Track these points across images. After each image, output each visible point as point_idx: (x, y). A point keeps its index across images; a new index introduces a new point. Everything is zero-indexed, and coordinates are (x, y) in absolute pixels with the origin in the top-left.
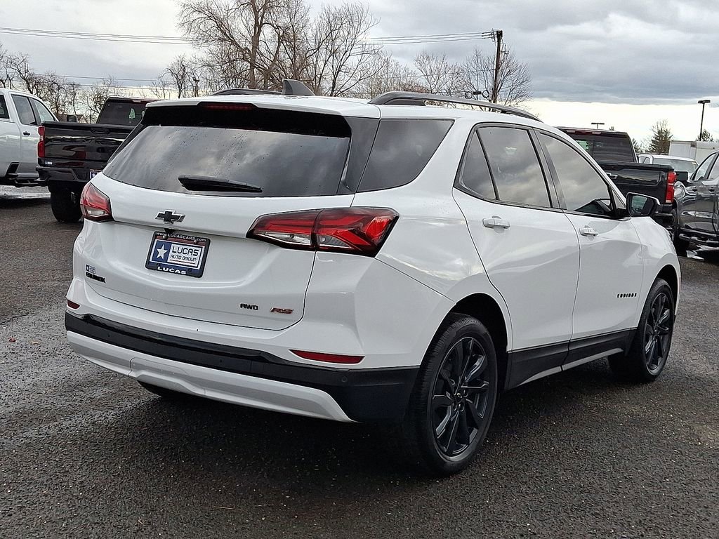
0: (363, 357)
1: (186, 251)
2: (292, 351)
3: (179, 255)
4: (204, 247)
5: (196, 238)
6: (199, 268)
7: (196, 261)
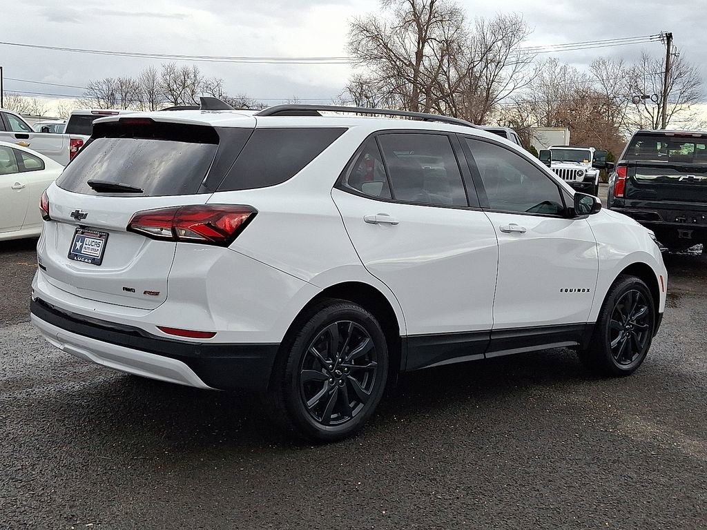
0: (216, 333)
1: (93, 244)
2: (158, 327)
3: (89, 246)
4: (104, 240)
5: (100, 232)
6: (99, 258)
7: (98, 252)
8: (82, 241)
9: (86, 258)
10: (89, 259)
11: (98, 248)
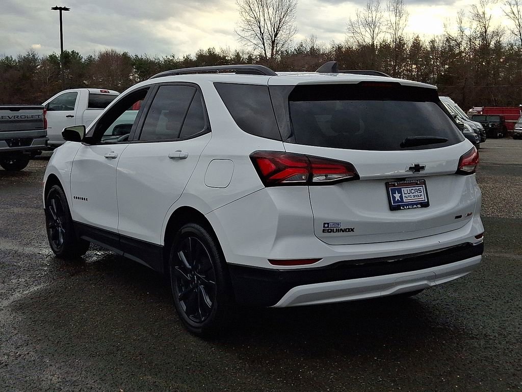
1: (413, 191)
2: (475, 237)
3: (409, 195)
4: (424, 185)
5: (417, 180)
6: (426, 201)
7: (423, 197)
8: (400, 192)
9: (413, 205)
10: (417, 204)
11: (420, 194)
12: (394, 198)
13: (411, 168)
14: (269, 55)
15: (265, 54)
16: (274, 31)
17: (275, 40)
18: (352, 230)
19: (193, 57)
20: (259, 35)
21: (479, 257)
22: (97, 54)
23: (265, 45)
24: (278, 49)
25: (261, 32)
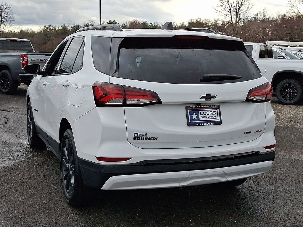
1: (208, 113)
2: (264, 147)
4: (218, 109)
5: (213, 106)
6: (219, 120)
7: (217, 117)
8: (197, 113)
9: (207, 123)
10: (210, 122)
11: (215, 115)
12: (191, 117)
13: (203, 97)
14: (234, 22)
15: (232, 21)
16: (238, 6)
17: (238, 12)
18: (156, 139)
19: (187, 24)
20: (228, 9)
21: (271, 162)
22: (128, 23)
23: (232, 15)
24: (240, 18)
25: (229, 7)
